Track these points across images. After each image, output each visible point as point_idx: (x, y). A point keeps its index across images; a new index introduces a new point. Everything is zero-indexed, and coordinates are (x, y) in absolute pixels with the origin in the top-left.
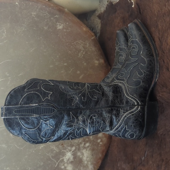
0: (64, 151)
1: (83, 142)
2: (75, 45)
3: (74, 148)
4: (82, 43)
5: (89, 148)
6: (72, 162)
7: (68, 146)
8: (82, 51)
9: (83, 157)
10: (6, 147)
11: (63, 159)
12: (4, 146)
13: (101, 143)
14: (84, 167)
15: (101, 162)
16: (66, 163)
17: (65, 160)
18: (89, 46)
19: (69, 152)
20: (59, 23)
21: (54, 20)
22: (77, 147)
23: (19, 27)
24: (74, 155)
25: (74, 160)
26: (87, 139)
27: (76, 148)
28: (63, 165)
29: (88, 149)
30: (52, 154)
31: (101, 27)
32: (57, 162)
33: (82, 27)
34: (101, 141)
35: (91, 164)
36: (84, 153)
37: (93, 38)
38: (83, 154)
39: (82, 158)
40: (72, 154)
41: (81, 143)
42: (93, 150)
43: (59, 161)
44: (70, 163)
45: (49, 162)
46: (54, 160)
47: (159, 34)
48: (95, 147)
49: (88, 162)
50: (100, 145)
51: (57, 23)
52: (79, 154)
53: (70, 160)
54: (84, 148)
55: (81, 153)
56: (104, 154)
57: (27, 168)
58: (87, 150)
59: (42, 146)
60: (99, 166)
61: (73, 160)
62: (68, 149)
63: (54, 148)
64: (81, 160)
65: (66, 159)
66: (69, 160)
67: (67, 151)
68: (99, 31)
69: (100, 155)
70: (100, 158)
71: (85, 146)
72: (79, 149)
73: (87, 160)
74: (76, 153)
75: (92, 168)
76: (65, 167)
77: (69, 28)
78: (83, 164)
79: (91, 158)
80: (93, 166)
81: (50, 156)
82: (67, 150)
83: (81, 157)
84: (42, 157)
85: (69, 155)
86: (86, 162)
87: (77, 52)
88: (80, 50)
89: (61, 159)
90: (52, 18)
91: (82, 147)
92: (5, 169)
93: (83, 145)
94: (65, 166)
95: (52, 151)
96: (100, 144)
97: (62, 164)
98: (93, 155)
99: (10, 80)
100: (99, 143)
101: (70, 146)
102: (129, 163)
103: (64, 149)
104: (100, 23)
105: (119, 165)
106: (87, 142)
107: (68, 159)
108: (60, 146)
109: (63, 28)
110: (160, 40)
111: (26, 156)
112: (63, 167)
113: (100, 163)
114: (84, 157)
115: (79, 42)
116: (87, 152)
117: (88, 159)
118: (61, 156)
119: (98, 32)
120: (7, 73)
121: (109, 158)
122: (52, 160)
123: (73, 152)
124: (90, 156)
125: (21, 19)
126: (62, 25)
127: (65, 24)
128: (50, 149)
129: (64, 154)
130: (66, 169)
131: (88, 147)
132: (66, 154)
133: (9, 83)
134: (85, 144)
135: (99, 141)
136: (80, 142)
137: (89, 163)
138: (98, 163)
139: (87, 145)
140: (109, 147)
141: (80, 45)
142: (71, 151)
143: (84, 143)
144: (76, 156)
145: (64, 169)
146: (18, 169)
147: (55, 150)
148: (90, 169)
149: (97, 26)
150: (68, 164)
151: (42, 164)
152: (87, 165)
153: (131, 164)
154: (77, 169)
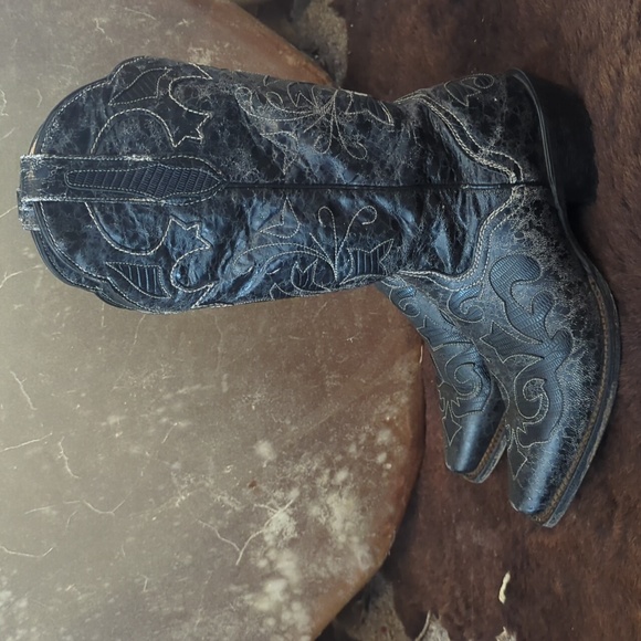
0: (262, 506)
1: (326, 466)
3: (294, 494)
5: (349, 487)
6: (292, 543)
7: (274, 488)
9: (330, 520)
10: (54, 513)
11: (262, 535)
12: (46, 510)
13: (389, 466)
14: (337, 554)
15: (394, 532)
16: (272, 547)
17: (269, 539)
19: (281, 510)
20: (195, 46)
21: (178, 38)
23: (50, 76)
24: (299, 515)
25: (299, 533)
26: (339, 458)
27: (302, 492)
28: (264, 556)
29: (345, 493)
30: (219, 522)
31: (350, 45)
32: (241, 549)
33: (281, 52)
34: (390, 459)
35: (363, 541)
36: (333, 505)
38: (329, 511)
39: (327, 523)
40: (291, 513)
41: (318, 473)
42: (363, 492)
43: (247, 544)
44: (285, 546)
45: (212, 550)
46: (229, 542)
48: (370, 481)
49: (349, 535)
50: (385, 474)
51: (191, 48)
52: (315, 511)
53: (285, 537)
54: (332, 487)
55: (322, 507)
56: (403, 501)
57: (137, 580)
58: (341, 496)
59: (183, 498)
60: (390, 545)
61: (296, 535)
62: (275, 498)
63: (226, 498)
64: (326, 531)
65: (272, 533)
66: (281, 535)
67: (272, 506)
68: (344, 61)
69: (391, 509)
70: (391, 519)
71: (333, 482)
72: (314, 495)
73: (346, 529)
74: (305, 508)
75: (366, 555)
76: (271, 563)
77: (235, 63)
78: (331, 545)
79: (360, 522)
80: (368, 548)
81: (215, 529)
82: (272, 501)
83: (323, 520)
84: (186, 535)
85: (280, 520)
86: (342, 539)
89: (254, 535)
90: (169, 33)
91: (325, 487)
92: (59, 589)
93: (325, 478)
94: (268, 559)
95: (219, 509)
96: (387, 470)
97: (259, 554)
98: (363, 510)
99: (42, 272)
100: (381, 468)
101: (280, 487)
102: (494, 526)
103: (259, 501)
104: (346, 30)
105: (459, 537)
106: (340, 466)
107: (277, 533)
108: (247, 492)
111: (130, 539)
112: (263, 563)
113: (391, 537)
114: (335, 519)
116: (344, 500)
117: (349, 524)
118: (252, 525)
119: (337, 62)
120: (27, 249)
121: (420, 516)
122: (224, 543)
123: (292, 506)
124: (356, 514)
125: (56, 46)
126: (208, 52)
127: (218, 49)
128: (211, 504)
129: (261, 519)
130: (275, 569)
131: (345, 483)
132: (268, 518)
133: (38, 285)
134: (332, 475)
135: (381, 458)
136: (314, 468)
137: (355, 539)
138: (385, 535)
139: (342, 475)
140: (418, 476)
142: (285, 504)
143: (328, 471)
144: (305, 523)
145: (269, 571)
146: (107, 585)
147: (230, 507)
148: (360, 561)
149: (331, 40)
150: (279, 550)
151: (188, 559)
152: (346, 546)
153: (503, 527)
154: (315, 566)
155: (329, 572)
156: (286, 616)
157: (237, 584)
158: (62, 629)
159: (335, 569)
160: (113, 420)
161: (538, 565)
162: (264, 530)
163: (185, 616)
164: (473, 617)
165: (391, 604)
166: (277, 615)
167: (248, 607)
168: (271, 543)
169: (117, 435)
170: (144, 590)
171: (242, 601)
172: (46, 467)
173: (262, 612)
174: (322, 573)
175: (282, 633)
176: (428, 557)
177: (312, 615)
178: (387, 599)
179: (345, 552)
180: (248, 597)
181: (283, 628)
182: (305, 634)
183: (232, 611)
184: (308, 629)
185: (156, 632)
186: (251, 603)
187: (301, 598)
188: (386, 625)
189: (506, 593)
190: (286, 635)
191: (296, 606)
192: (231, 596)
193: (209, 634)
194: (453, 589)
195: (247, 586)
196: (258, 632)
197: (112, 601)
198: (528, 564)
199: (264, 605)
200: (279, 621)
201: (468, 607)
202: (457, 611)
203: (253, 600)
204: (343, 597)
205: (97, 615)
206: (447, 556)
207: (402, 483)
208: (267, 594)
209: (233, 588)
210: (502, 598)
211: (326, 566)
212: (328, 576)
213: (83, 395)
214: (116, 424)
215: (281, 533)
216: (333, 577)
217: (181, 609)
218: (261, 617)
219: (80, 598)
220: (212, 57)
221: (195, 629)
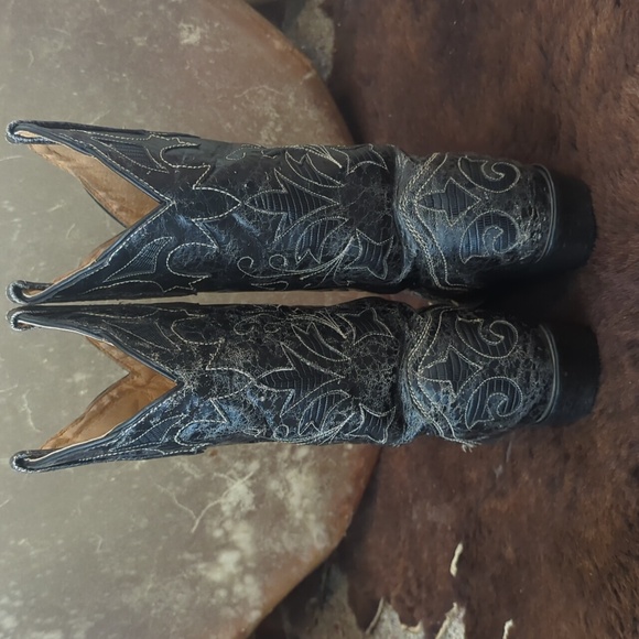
0: (222, 475)
2: (247, 102)
3: (254, 466)
4: (272, 93)
5: (308, 464)
6: (249, 516)
7: (235, 459)
8: (271, 124)
9: (289, 496)
11: (219, 505)
14: (293, 530)
15: (351, 513)
16: (228, 518)
17: (226, 509)
18: (296, 104)
19: (240, 481)
20: (185, 22)
21: (170, 13)
22: (266, 460)
23: (44, 39)
24: (258, 489)
25: (257, 506)
27: (263, 465)
28: (220, 525)
29: (305, 469)
30: (178, 488)
31: (337, 44)
32: (197, 516)
33: (268, 36)
35: (319, 520)
36: (293, 481)
37: (308, 76)
38: (287, 487)
39: (285, 498)
40: (250, 485)
41: (279, 447)
42: (322, 470)
43: (203, 512)
44: (242, 518)
45: (169, 515)
46: (186, 509)
47: (540, 29)
48: (330, 460)
49: (306, 512)
50: (345, 454)
51: (181, 24)
52: (273, 485)
53: (242, 510)
54: (292, 463)
55: (281, 482)
56: (362, 482)
57: (91, 540)
58: (300, 472)
59: (144, 460)
60: (347, 526)
61: (253, 508)
62: (235, 469)
63: (186, 465)
64: (283, 506)
65: (230, 503)
66: (238, 506)
67: (231, 476)
68: (330, 63)
69: (349, 489)
70: (349, 499)
71: (293, 458)
72: (273, 470)
73: (304, 505)
74: (264, 481)
75: (322, 533)
76: (227, 534)
77: (223, 42)
78: (288, 521)
79: (319, 499)
80: (323, 526)
81: (173, 495)
82: (232, 472)
83: (281, 495)
84: (144, 499)
85: (238, 492)
86: (299, 515)
87: (256, 125)
88: (266, 119)
89: (211, 504)
90: (162, 7)
91: (285, 462)
92: (12, 542)
93: (286, 454)
94: (224, 529)
95: (179, 475)
96: (348, 451)
97: (215, 523)
98: (322, 488)
99: (20, 226)
100: (341, 448)
101: (240, 458)
102: (449, 500)
103: (219, 470)
104: (333, 33)
105: (415, 516)
107: (235, 504)
109: (203, 42)
110: (541, 48)
111: (87, 498)
112: (218, 533)
113: (348, 517)
114: (293, 495)
115: (261, 91)
116: (303, 477)
117: (307, 502)
118: (210, 494)
119: (323, 64)
120: (6, 202)
122: (181, 510)
123: (252, 478)
124: (314, 491)
125: (51, 11)
126: (198, 29)
127: (208, 27)
128: (171, 470)
129: (220, 488)
130: (230, 540)
131: (305, 459)
132: (227, 488)
133: (15, 238)
134: (293, 450)
137: (312, 517)
138: (342, 516)
139: (302, 453)
140: (378, 461)
141: (266, 99)
142: (244, 475)
143: (289, 447)
144: (264, 495)
145: (223, 541)
146: (60, 542)
147: (189, 475)
148: (314, 539)
149: (319, 45)
150: (235, 521)
151: (144, 523)
152: (303, 524)
153: (457, 499)
154: (270, 540)
155: (283, 547)
156: (238, 589)
157: (191, 552)
158: (12, 583)
159: (290, 545)
160: (79, 377)
161: (490, 532)
162: (222, 500)
163: (137, 580)
164: (424, 595)
165: (345, 601)
166: (229, 587)
167: (201, 577)
168: (228, 513)
169: (82, 393)
170: (98, 551)
171: (195, 570)
172: (8, 418)
173: (214, 583)
174: (277, 548)
175: (233, 606)
176: (383, 541)
177: (264, 589)
178: (341, 596)
179: (302, 529)
180: (201, 566)
181: (234, 601)
182: (255, 608)
183: (183, 578)
184: (259, 604)
185: (107, 594)
186: (203, 573)
187: (254, 572)
188: (338, 623)
189: (458, 564)
190: (237, 608)
191: (249, 579)
192: (184, 564)
193: (160, 601)
194: (406, 569)
195: (201, 555)
196: (209, 602)
197: (64, 558)
198: (480, 532)
199: (217, 576)
200: (230, 593)
201: (419, 586)
202: (409, 592)
203: (207, 569)
204: (297, 574)
205: (48, 572)
206: (403, 538)
207: (362, 465)
208: (220, 565)
209: (187, 556)
210: (453, 570)
211: (281, 541)
212: (283, 552)
213: (51, 350)
214: (81, 381)
215: (239, 504)
216: (287, 553)
217: (133, 572)
218: (213, 588)
219: (33, 553)
220: (202, 34)
221: (146, 594)
